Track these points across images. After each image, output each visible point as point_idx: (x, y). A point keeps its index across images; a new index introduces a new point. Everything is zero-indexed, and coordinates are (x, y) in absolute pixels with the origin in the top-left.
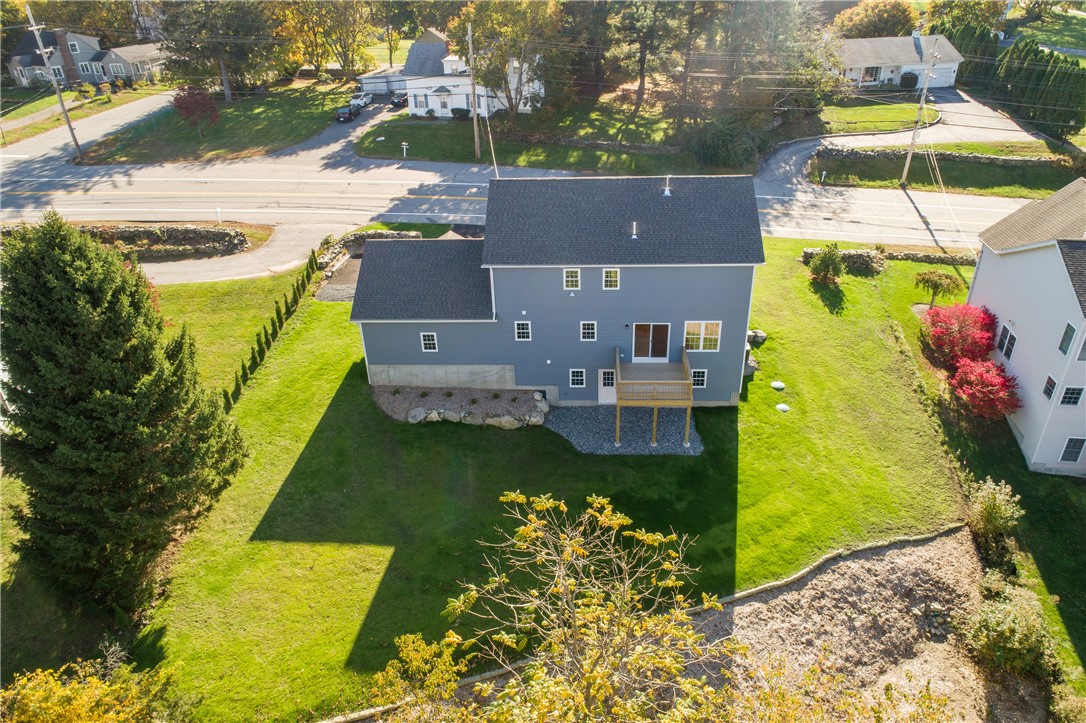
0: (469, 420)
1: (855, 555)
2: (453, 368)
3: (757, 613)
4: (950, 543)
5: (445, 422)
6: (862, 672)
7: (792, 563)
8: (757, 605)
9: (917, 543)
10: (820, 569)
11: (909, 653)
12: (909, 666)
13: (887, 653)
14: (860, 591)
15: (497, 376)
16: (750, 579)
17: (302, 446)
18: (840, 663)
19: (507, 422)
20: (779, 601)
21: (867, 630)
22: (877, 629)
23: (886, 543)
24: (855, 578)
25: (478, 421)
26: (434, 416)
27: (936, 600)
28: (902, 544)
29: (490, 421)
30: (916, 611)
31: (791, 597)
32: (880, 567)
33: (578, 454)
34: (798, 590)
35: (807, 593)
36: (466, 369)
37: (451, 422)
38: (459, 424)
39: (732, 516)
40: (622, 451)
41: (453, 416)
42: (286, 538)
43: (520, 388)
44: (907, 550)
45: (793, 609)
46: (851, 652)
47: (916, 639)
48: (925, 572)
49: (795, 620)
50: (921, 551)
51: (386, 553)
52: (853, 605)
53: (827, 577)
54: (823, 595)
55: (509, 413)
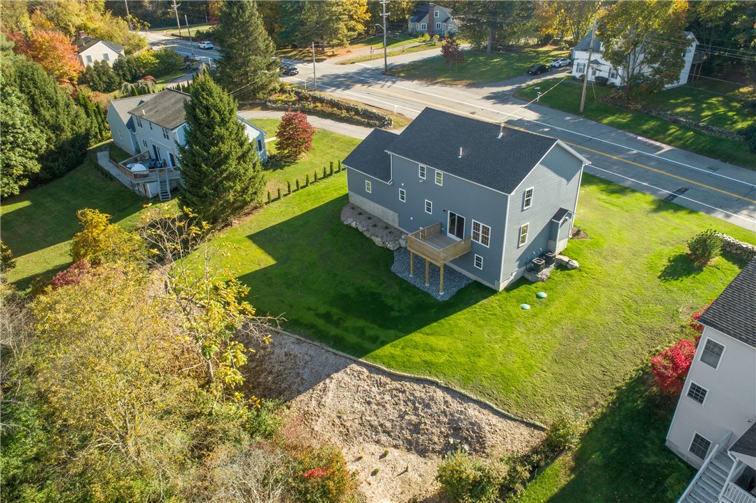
0: (365, 233)
1: (447, 390)
2: (377, 205)
3: (360, 373)
4: (525, 431)
5: (357, 229)
6: (384, 438)
7: (404, 366)
8: (365, 370)
9: (496, 413)
10: (418, 381)
11: (422, 452)
12: (413, 458)
13: (409, 442)
14: (428, 406)
15: (391, 217)
16: (374, 359)
18: (376, 423)
19: (378, 241)
20: (377, 377)
21: (410, 423)
22: (416, 428)
23: (475, 398)
24: (432, 399)
25: (369, 235)
26: (353, 224)
27: (470, 444)
28: (486, 406)
29: (373, 238)
30: (451, 441)
31: (384, 379)
32: (455, 405)
33: (390, 270)
34: (392, 380)
35: (397, 384)
36: (381, 208)
38: (361, 233)
40: (410, 280)
41: (361, 229)
43: (401, 229)
44: (486, 412)
45: (380, 384)
46: (388, 425)
47: (434, 451)
48: (479, 427)
49: (375, 389)
50: (494, 419)
51: (270, 261)
52: (416, 409)
53: (415, 386)
54: (404, 392)
55: (382, 237)
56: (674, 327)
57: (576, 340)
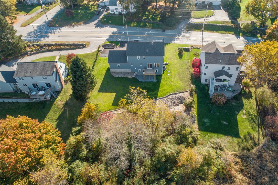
0: (125, 77)
1: (173, 94)
2: (122, 69)
3: (160, 101)
4: (187, 93)
5: (121, 77)
6: (171, 107)
7: (165, 95)
8: (160, 100)
9: (182, 93)
10: (169, 96)
11: (178, 105)
12: (177, 107)
13: (175, 105)
14: (173, 98)
15: (128, 70)
16: (159, 97)
17: (102, 80)
18: (169, 106)
19: (130, 77)
20: (163, 99)
21: (173, 102)
22: (174, 102)
23: (178, 93)
24: (173, 97)
25: (126, 77)
26: (120, 76)
27: (183, 99)
28: (180, 93)
29: (127, 77)
30: (180, 101)
31: (164, 99)
32: (176, 95)
33: (139, 82)
34: (165, 98)
35: (166, 98)
36: (124, 69)
37: (122, 77)
38: (123, 77)
39: (159, 90)
40: (145, 81)
42: (102, 92)
43: (132, 72)
44: (181, 94)
45: (164, 100)
46: (171, 105)
47: (179, 104)
48: (182, 96)
49: (164, 101)
50: (182, 94)
51: (115, 94)
52: (172, 100)
53: (169, 97)
54: (168, 99)
55: (130, 76)
56: (188, 66)
57: (180, 76)
